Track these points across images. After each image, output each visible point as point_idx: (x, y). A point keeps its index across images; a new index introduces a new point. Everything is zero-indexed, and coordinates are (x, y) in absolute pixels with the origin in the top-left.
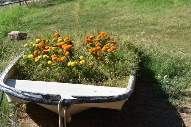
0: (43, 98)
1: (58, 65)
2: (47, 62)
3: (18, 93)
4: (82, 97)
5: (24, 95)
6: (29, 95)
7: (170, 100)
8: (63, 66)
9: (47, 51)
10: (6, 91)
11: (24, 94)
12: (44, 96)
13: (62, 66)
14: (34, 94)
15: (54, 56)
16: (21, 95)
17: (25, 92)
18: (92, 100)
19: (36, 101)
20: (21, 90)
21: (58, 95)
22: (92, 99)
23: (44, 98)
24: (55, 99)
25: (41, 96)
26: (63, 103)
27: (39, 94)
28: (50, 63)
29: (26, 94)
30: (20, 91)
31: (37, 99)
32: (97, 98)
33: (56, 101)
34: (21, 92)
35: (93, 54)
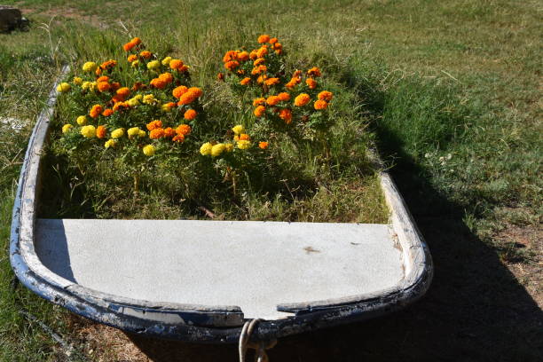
0: (187, 322)
1: (171, 151)
2: (141, 148)
3: (101, 310)
4: (309, 307)
5: (121, 316)
6: (139, 315)
7: (469, 221)
8: (185, 155)
9: (128, 106)
10: (56, 299)
11: (120, 310)
12: (186, 316)
13: (182, 155)
14: (155, 309)
15: (157, 127)
16: (112, 316)
17: (124, 305)
18: (345, 318)
19: (164, 334)
20: (107, 297)
21: (233, 311)
22: (342, 314)
23: (190, 322)
24: (227, 324)
25: (178, 316)
26: (253, 336)
27: (171, 311)
28: (151, 151)
29: (128, 311)
30: (105, 300)
31: (167, 330)
32: (356, 309)
33: (228, 331)
34: (107, 305)
35: (268, 116)
